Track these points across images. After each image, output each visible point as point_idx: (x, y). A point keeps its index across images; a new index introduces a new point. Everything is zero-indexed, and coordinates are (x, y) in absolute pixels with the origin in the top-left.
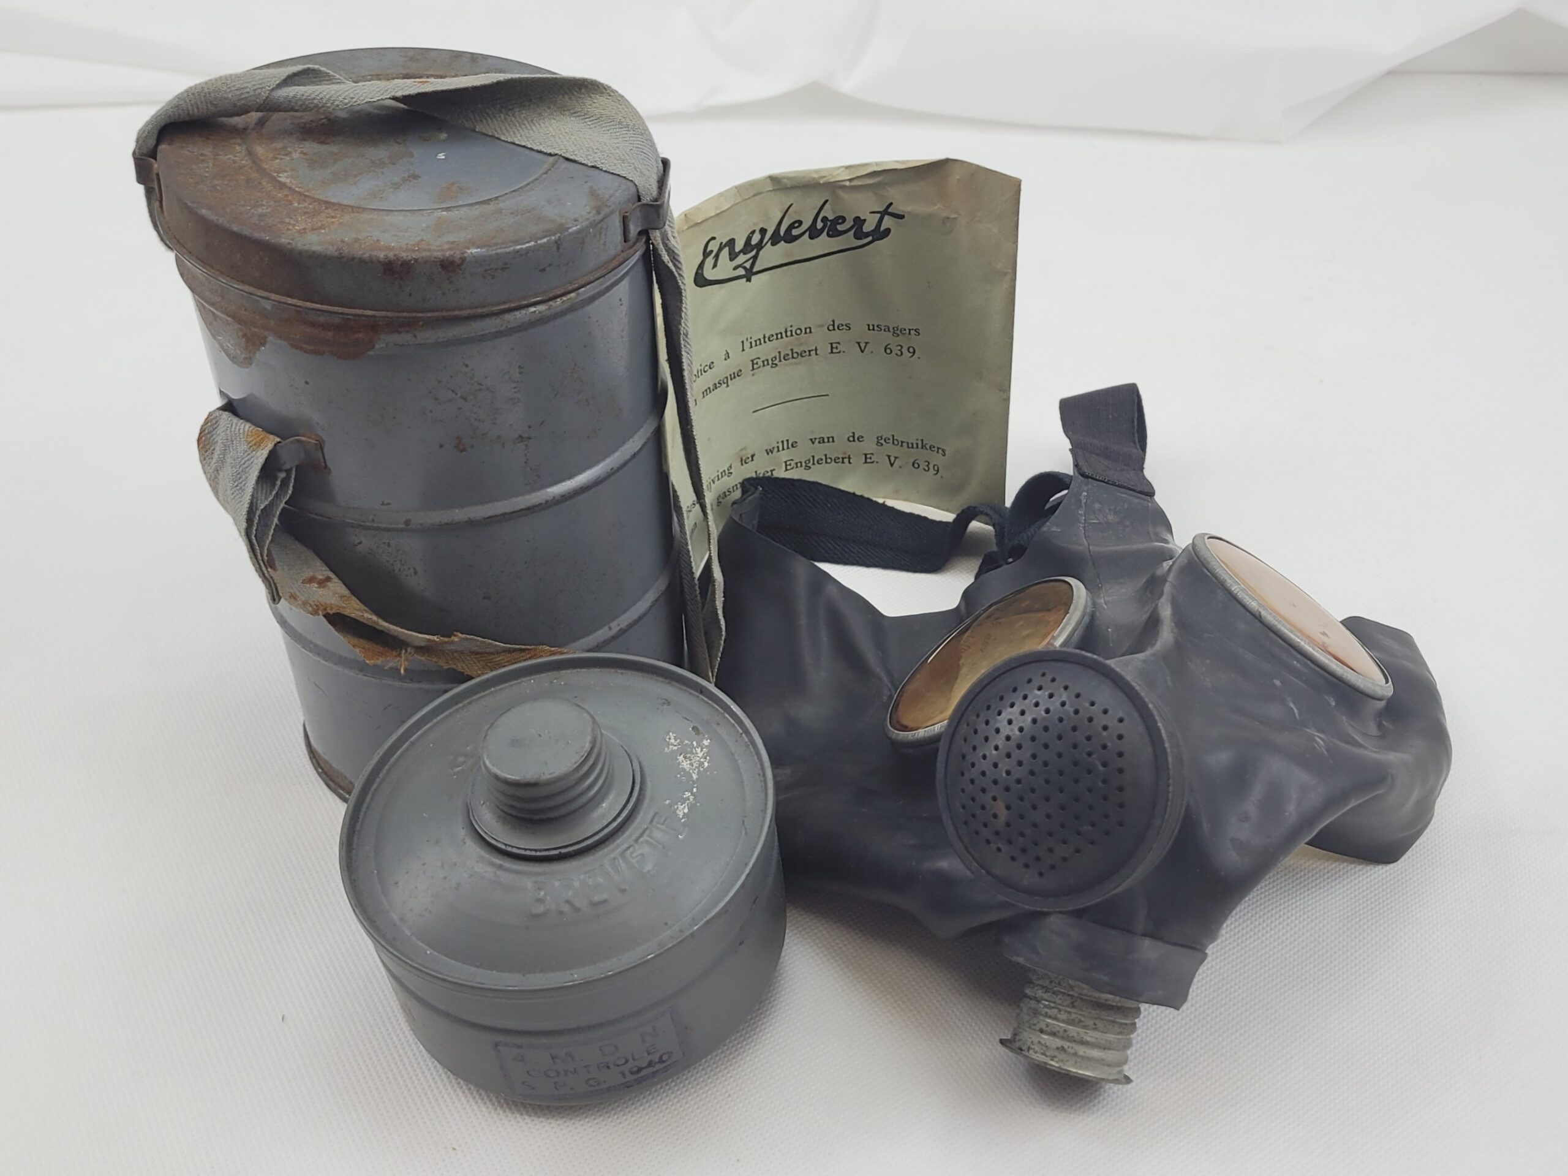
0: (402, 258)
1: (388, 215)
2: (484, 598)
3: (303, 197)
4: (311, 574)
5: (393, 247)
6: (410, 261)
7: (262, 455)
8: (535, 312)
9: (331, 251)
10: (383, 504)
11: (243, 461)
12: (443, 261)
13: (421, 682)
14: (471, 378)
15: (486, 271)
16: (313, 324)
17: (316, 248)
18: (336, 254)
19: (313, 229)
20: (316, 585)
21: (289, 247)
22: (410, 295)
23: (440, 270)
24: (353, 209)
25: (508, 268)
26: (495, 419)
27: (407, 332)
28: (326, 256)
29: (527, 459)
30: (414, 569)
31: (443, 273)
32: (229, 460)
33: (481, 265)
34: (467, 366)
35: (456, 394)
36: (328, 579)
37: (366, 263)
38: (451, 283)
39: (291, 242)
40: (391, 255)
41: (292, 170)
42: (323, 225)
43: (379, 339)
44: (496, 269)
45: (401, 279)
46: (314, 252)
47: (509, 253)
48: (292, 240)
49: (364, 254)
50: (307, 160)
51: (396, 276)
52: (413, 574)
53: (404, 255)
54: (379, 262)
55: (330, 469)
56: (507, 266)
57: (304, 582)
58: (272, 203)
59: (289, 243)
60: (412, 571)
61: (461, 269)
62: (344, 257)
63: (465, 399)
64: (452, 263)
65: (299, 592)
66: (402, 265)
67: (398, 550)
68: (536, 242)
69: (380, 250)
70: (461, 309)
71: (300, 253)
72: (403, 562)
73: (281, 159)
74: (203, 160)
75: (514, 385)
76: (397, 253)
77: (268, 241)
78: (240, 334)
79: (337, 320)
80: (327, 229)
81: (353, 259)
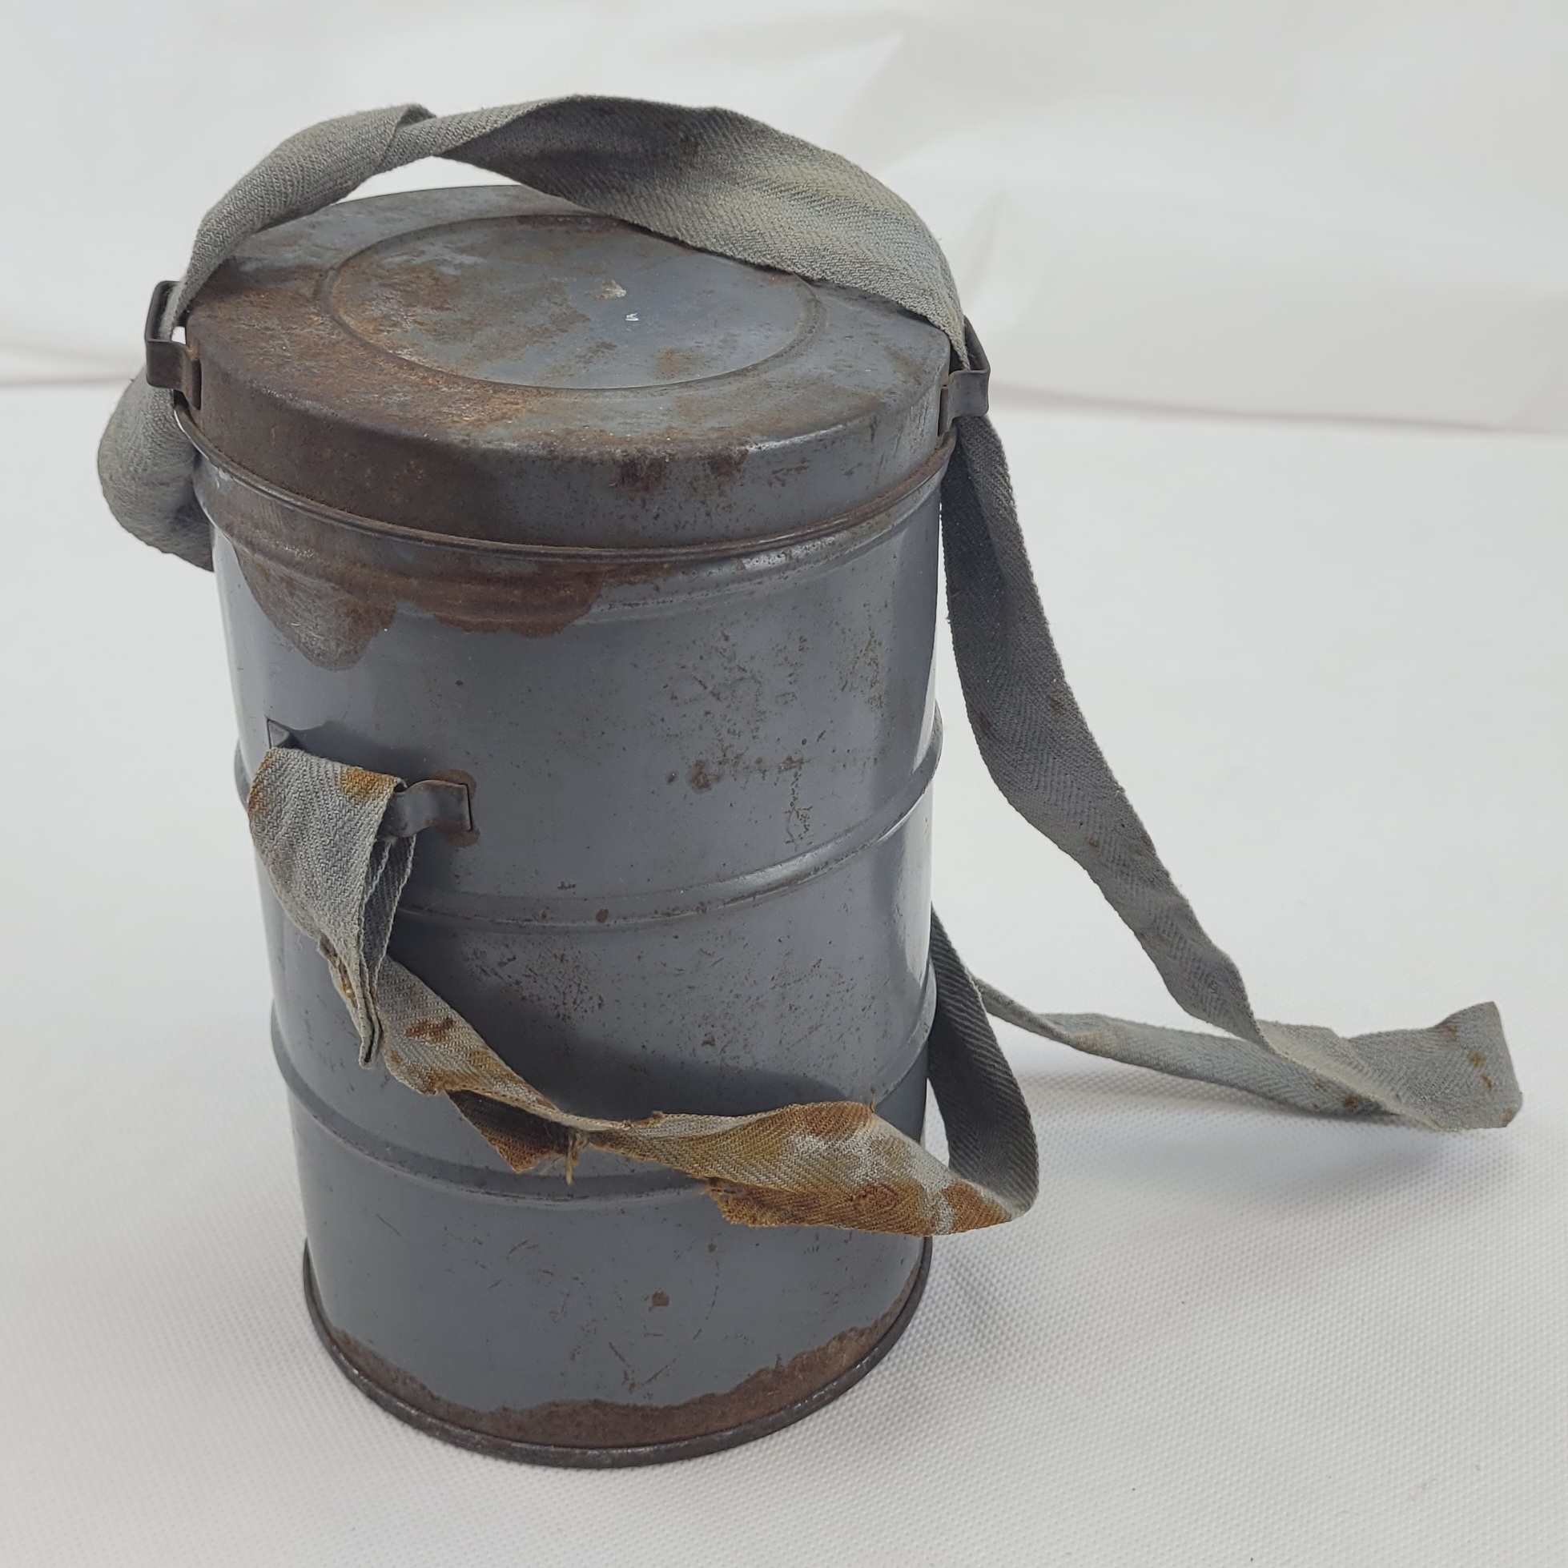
0: (652, 454)
1: (597, 397)
2: (705, 1043)
3: (453, 379)
4: (421, 1018)
5: (631, 438)
6: (664, 458)
7: (375, 810)
8: (834, 543)
9: (537, 449)
10: (562, 887)
11: (340, 823)
12: (711, 457)
13: (586, 1197)
14: (730, 660)
15: (775, 472)
16: (487, 579)
17: (510, 445)
18: (543, 453)
19: (492, 420)
20: (429, 1039)
21: (465, 446)
22: (657, 517)
23: (709, 472)
24: (539, 391)
25: (805, 468)
26: (757, 729)
27: (645, 582)
28: (527, 457)
29: (795, 799)
30: (600, 998)
31: (713, 477)
32: (315, 825)
33: (769, 463)
34: (727, 638)
35: (705, 688)
36: (449, 1023)
37: (594, 465)
38: (721, 494)
39: (467, 438)
40: (633, 451)
41: (414, 345)
42: (506, 413)
43: (600, 596)
44: (789, 470)
45: (647, 489)
46: (506, 452)
47: (808, 442)
48: (468, 435)
49: (589, 450)
50: (427, 330)
51: (639, 485)
52: (596, 1007)
53: (652, 449)
54: (615, 462)
55: (478, 833)
56: (806, 464)
57: (409, 1034)
58: (408, 388)
59: (464, 441)
60: (596, 1000)
61: (739, 471)
62: (556, 458)
63: (716, 695)
64: (728, 460)
65: (403, 1050)
66: (652, 464)
67: (577, 967)
68: (845, 425)
69: (613, 444)
70: (730, 540)
71: (485, 455)
72: (582, 988)
73: (389, 331)
74: (272, 336)
75: (791, 670)
76: (640, 446)
77: (427, 439)
78: (342, 610)
79: (528, 568)
80: (514, 418)
81: (572, 459)
